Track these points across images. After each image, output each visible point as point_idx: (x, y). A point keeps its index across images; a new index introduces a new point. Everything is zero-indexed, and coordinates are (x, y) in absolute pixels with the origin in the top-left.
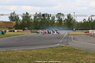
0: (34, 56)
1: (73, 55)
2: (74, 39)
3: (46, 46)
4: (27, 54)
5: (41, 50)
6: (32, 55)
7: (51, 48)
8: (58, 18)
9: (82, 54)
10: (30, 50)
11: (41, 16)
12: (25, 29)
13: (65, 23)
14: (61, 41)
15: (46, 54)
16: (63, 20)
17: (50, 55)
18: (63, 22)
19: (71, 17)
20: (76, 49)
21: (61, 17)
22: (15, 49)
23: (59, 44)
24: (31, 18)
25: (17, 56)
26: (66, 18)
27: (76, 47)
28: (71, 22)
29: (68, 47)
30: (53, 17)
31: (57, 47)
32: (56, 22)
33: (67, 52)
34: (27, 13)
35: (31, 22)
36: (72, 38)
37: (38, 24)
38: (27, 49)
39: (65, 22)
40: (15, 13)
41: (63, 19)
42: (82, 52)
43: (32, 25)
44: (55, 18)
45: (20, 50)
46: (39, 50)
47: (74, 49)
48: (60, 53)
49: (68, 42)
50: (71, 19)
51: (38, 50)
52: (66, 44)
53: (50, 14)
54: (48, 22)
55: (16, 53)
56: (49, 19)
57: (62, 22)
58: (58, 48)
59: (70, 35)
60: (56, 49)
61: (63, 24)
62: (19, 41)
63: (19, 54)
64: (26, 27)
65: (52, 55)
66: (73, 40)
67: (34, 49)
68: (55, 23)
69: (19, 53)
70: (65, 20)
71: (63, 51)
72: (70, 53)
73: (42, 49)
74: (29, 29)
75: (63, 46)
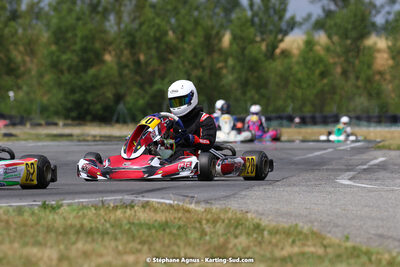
43: (41, 76)
57: (363, 35)
68: (285, 54)
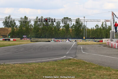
0: (35, 71)
1: (82, 69)
2: (84, 49)
3: (49, 58)
4: (25, 69)
5: (43, 64)
6: (32, 70)
7: (56, 61)
8: (64, 23)
9: (94, 68)
10: (29, 64)
11: (43, 20)
12: (23, 38)
13: (72, 30)
14: (68, 53)
15: (50, 69)
16: (70, 26)
17: (54, 69)
18: (70, 29)
19: (81, 23)
20: (86, 63)
21: (68, 22)
22: (11, 63)
23: (65, 57)
24: (30, 24)
25: (13, 72)
26: (74, 24)
27: (86, 60)
28: (80, 29)
29: (77, 60)
30: (58, 22)
31: (63, 60)
32: (61, 28)
33: (76, 66)
34: (25, 17)
35: (31, 29)
36: (81, 48)
37: (39, 31)
38: (26, 63)
39: (73, 28)
40: (11, 18)
41: (70, 24)
42: (93, 67)
44: (60, 23)
45: (16, 63)
46: (41, 63)
47: (84, 62)
48: (67, 68)
49: (76, 54)
50: (80, 25)
51: (39, 64)
52: (74, 56)
53: (55, 19)
54: (51, 29)
55: (12, 68)
56: (53, 24)
58: (65, 62)
59: (79, 45)
60: (62, 62)
61: (71, 31)
62: (15, 52)
63: (16, 69)
64: (24, 35)
65: (57, 70)
66: (82, 51)
67: (34, 63)
69: (15, 67)
70: (73, 26)
71: (71, 64)
72: (79, 68)
73: (44, 62)
74: (28, 38)
75: (70, 59)
